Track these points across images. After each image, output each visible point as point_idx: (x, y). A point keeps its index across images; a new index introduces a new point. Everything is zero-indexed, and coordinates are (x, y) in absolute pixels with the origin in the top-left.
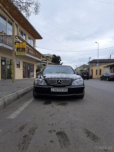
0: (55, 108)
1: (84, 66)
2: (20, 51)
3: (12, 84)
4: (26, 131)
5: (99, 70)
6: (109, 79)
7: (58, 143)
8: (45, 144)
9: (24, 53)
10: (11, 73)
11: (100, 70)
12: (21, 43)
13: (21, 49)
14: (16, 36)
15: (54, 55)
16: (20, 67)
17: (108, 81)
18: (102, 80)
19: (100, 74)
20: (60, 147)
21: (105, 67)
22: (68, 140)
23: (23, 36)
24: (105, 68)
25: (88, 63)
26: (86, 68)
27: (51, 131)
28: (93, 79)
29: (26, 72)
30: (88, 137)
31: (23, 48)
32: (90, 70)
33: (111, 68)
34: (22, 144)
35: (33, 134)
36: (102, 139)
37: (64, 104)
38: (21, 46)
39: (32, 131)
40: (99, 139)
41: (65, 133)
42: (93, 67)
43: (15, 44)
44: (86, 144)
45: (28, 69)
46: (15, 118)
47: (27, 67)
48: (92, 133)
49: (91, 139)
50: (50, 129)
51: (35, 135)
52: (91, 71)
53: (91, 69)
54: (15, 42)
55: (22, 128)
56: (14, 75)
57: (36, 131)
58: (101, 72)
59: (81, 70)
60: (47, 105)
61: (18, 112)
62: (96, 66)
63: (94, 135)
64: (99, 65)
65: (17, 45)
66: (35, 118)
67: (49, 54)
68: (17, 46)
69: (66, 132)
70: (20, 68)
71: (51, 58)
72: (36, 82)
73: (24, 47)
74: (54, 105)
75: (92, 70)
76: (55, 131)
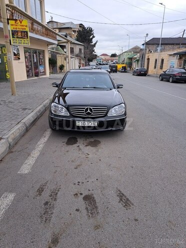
0: (83, 153)
1: (136, 50)
2: (18, 38)
3: (12, 98)
4: (46, 195)
5: (161, 60)
6: (174, 80)
7: (84, 212)
8: (70, 214)
9: (26, 42)
10: (6, 72)
11: (163, 60)
12: (18, 21)
13: (20, 34)
14: (7, 5)
15: (81, 25)
16: (19, 59)
17: (172, 82)
18: (162, 80)
19: (161, 68)
20: (86, 217)
21: (170, 55)
22: (96, 207)
24: (171, 57)
25: (143, 45)
26: (138, 54)
27: (76, 194)
28: (149, 76)
29: (31, 66)
30: (119, 202)
31: (24, 32)
32: (144, 58)
33: (180, 58)
34: (44, 214)
35: (55, 200)
36: (135, 204)
37: (95, 144)
38: (19, 28)
39: (54, 195)
40: (133, 204)
41: (94, 198)
42: (151, 54)
43: (8, 23)
44: (116, 212)
45: (35, 61)
46: (29, 174)
47: (32, 57)
48: (125, 197)
49: (122, 204)
50: (76, 191)
51: (58, 201)
52: (146, 61)
53: (146, 57)
54: (8, 19)
55: (40, 191)
56: (12, 75)
57: (58, 195)
58: (164, 65)
59: (130, 57)
60: (71, 146)
61: (31, 161)
62: (156, 50)
63: (128, 199)
64: (161, 51)
65: (12, 25)
66: (55, 173)
67: (72, 23)
69: (95, 196)
70: (20, 61)
71: (74, 31)
72: (53, 109)
73: (25, 29)
74: (82, 147)
75: (148, 59)
76: (81, 194)
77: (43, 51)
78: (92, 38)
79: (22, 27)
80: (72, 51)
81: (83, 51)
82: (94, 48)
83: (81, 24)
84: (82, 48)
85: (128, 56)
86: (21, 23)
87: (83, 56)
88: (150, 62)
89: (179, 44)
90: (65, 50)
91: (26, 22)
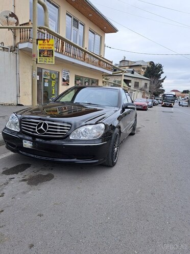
2: (44, 56)
9: (50, 60)
10: (52, 95)
12: (46, 41)
13: (46, 53)
16: (68, 85)
23: (78, 28)
31: (50, 51)
38: (46, 47)
43: (37, 44)
47: (84, 84)
54: (38, 40)
65: (40, 45)
67: (143, 61)
68: (39, 48)
71: (144, 69)
73: (51, 48)
77: (97, 81)
78: (160, 74)
79: (49, 46)
80: (137, 85)
81: (148, 86)
82: (162, 83)
83: (152, 62)
84: (148, 82)
86: (48, 42)
87: (148, 90)
90: (130, 84)
91: (52, 41)
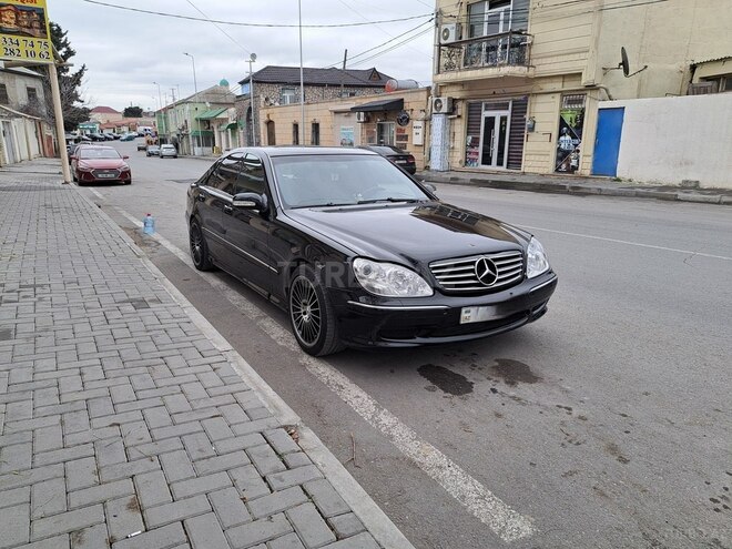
1: (217, 97)
5: (310, 126)
11: (316, 126)
24: (341, 118)
25: (242, 83)
26: (232, 110)
31: (30, 11)
33: (368, 121)
42: (277, 110)
52: (263, 127)
53: (263, 118)
59: (203, 116)
75: (270, 123)
78: (65, 58)
81: (41, 98)
82: (78, 88)
85: (198, 115)
88: (277, 131)
89: (339, 86)
